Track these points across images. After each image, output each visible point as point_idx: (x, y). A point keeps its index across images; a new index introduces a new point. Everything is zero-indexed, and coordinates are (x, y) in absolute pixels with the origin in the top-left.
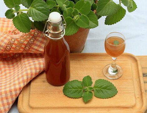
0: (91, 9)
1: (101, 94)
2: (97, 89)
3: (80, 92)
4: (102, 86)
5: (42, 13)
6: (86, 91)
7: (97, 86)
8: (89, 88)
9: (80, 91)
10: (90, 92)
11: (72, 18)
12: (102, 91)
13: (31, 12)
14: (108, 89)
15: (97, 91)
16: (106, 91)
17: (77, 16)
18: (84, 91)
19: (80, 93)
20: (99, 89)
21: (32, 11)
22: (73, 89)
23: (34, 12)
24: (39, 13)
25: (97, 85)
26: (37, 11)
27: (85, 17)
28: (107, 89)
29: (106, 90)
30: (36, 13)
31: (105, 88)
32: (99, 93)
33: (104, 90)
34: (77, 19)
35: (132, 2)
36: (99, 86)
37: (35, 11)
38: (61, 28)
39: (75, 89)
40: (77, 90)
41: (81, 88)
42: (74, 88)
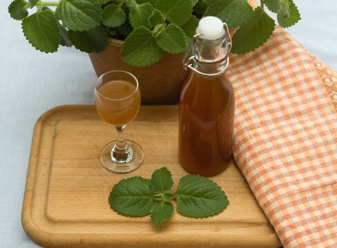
0: (193, 14)
1: (193, 208)
2: (183, 196)
3: (146, 204)
4: (193, 191)
5: (84, 14)
6: (159, 202)
7: (184, 191)
8: (166, 195)
9: (147, 201)
10: (168, 204)
11: (149, 30)
12: (194, 202)
13: (63, 9)
14: (207, 197)
15: (184, 201)
16: (203, 201)
17: (160, 25)
18: (154, 201)
19: (146, 206)
20: (188, 197)
21: (65, 8)
22: (131, 197)
23: (68, 9)
24: (78, 14)
25: (185, 188)
26: (74, 8)
27: (177, 29)
28: (205, 197)
29: (203, 199)
30: (71, 13)
31: (200, 195)
32: (186, 205)
33: (198, 198)
34: (160, 33)
35: (288, 4)
36: (188, 190)
37: (70, 9)
38: (222, 53)
39: (135, 197)
40: (140, 200)
41: (148, 195)
42: (133, 195)
